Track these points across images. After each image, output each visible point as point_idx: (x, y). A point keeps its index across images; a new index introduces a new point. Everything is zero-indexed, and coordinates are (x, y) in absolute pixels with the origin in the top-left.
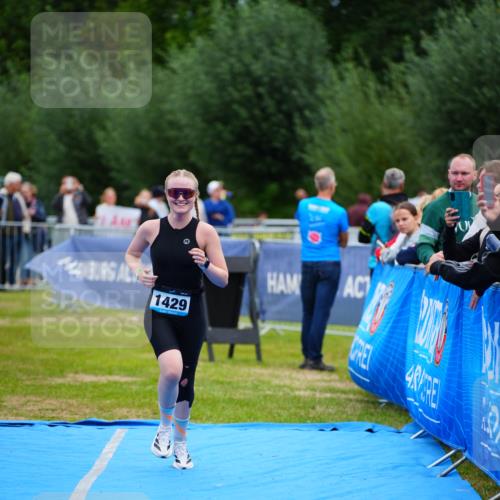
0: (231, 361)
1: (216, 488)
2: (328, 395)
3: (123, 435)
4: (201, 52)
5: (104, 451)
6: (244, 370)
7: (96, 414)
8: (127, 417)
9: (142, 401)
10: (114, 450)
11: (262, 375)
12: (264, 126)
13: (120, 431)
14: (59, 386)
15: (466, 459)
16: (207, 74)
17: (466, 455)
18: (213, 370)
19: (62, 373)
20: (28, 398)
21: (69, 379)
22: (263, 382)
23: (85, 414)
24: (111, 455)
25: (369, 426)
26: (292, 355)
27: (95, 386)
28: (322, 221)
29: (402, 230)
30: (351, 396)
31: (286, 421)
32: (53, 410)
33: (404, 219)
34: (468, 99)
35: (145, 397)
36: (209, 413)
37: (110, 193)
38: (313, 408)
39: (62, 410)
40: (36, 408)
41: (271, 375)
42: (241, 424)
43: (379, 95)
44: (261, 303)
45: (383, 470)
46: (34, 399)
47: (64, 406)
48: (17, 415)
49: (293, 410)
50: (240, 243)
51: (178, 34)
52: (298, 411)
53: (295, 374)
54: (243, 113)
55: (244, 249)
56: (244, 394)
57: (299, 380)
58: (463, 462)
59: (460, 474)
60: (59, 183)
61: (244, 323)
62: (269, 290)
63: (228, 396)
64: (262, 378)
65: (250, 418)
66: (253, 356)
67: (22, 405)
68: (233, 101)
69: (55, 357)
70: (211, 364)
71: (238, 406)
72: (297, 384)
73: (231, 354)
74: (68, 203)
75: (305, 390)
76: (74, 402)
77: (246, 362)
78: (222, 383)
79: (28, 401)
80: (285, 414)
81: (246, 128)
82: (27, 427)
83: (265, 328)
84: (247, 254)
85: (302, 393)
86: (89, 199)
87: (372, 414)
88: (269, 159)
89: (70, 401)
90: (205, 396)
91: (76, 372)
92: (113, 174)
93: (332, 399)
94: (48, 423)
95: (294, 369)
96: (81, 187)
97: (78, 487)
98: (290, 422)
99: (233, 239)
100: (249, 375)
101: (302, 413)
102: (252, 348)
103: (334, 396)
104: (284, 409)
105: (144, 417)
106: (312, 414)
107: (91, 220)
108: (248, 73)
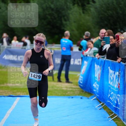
1: (43, 113)
2: (71, 89)
3: (19, 99)
5: (14, 103)
7: (12, 94)
8: (20, 95)
9: (24, 91)
10: (17, 103)
13: (18, 98)
14: (2, 87)
15: (105, 105)
17: (105, 104)
19: (3, 83)
21: (5, 85)
23: (9, 94)
24: (16, 104)
25: (81, 97)
29: (90, 47)
30: (76, 89)
32: (1, 93)
33: (90, 45)
34: (106, 14)
37: (15, 38)
38: (67, 92)
43: (83, 13)
45: (84, 108)
47: (4, 92)
49: (62, 93)
54: (49, 17)
58: (104, 106)
59: (104, 109)
60: (2, 35)
62: (56, 63)
64: (54, 85)
65: (51, 95)
66: (52, 79)
69: (1, 79)
72: (63, 86)
74: (5, 40)
76: (6, 91)
80: (60, 94)
83: (55, 72)
85: (64, 89)
86: (10, 39)
87: (82, 94)
88: (56, 29)
91: (7, 83)
92: (16, 33)
93: (72, 90)
96: (8, 36)
97: (7, 112)
98: (61, 96)
101: (64, 94)
102: (51, 77)
103: (72, 89)
105: (24, 95)
106: (67, 94)
107: (10, 44)
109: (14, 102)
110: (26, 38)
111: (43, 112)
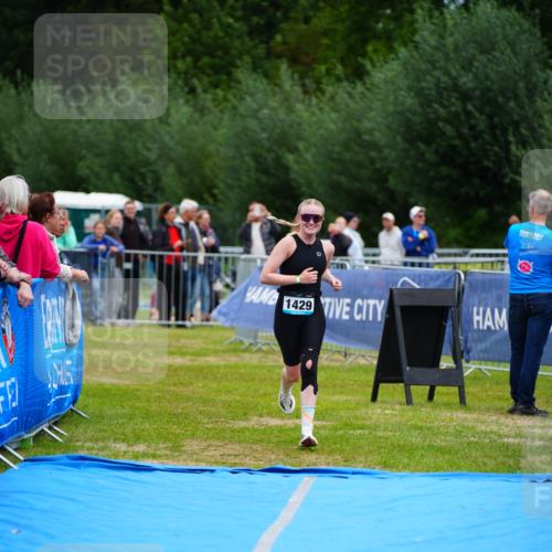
0: (431, 404)
1: (416, 543)
3: (311, 484)
4: (405, 65)
5: (291, 500)
6: (446, 414)
7: (282, 460)
8: (315, 464)
9: (333, 446)
10: (302, 500)
11: (466, 419)
12: (473, 145)
13: (305, 477)
14: (242, 430)
16: (410, 88)
18: (411, 414)
19: (245, 416)
20: (209, 442)
21: (253, 422)
22: (467, 428)
23: (270, 462)
24: (298, 506)
26: (500, 398)
27: (281, 429)
28: (535, 249)
31: (492, 471)
32: (236, 456)
35: (335, 443)
36: (406, 461)
39: (246, 456)
40: (217, 453)
41: (476, 420)
42: (442, 473)
44: (466, 341)
46: (216, 443)
47: (247, 452)
48: (197, 460)
49: (500, 459)
50: (444, 274)
51: (379, 45)
52: (506, 459)
53: (503, 420)
54: (449, 130)
55: (448, 280)
56: (445, 440)
57: (507, 426)
61: (446, 362)
62: (475, 326)
63: (427, 442)
64: (466, 424)
65: (451, 466)
66: (457, 399)
67: (203, 450)
68: (438, 119)
69: (238, 398)
70: (409, 407)
71: (439, 454)
72: (505, 430)
73: (431, 397)
75: (515, 437)
76: (258, 447)
77: (448, 405)
78: (421, 428)
79: (209, 446)
80: (491, 463)
81: (453, 148)
82: (207, 473)
83: (469, 369)
84: (451, 286)
85: (511, 440)
88: (476, 181)
89: (254, 446)
90: (401, 443)
91: (261, 416)
94: (230, 469)
95: (502, 414)
98: (497, 471)
99: (436, 269)
100: (451, 420)
101: (511, 462)
102: (455, 390)
104: (490, 457)
105: (334, 464)
108: (456, 87)
109: (289, 497)
110: (348, 220)
111: (417, 540)
